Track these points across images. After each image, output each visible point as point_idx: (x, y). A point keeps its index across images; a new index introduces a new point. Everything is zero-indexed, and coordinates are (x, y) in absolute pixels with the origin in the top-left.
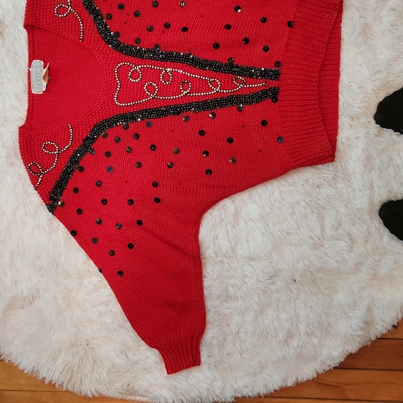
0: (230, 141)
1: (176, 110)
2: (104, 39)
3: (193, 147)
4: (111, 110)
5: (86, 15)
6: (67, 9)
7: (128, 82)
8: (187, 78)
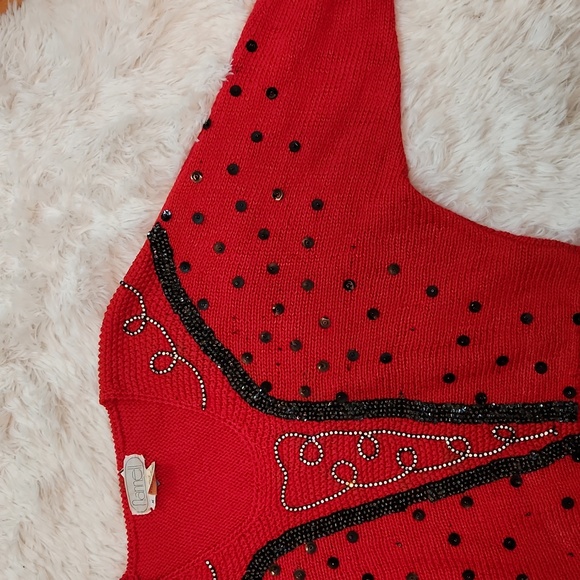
0: (510, 544)
1: (398, 504)
2: (245, 399)
3: (442, 565)
4: (278, 523)
5: (206, 363)
6: (172, 359)
7: (300, 467)
8: (407, 443)
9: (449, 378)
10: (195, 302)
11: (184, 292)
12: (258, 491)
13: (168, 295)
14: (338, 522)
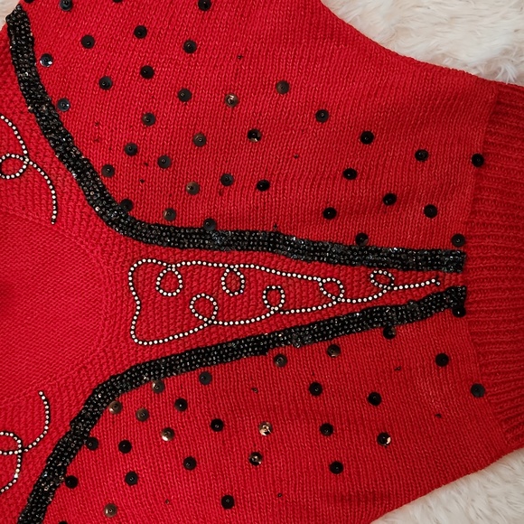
0: (375, 399)
1: (259, 346)
2: (101, 216)
3: (299, 416)
4: (124, 356)
5: (61, 172)
6: (22, 163)
7: (155, 297)
8: (276, 281)
9: (330, 213)
10: (55, 101)
11: (43, 88)
12: (105, 319)
13: (25, 90)
14: (190, 361)
